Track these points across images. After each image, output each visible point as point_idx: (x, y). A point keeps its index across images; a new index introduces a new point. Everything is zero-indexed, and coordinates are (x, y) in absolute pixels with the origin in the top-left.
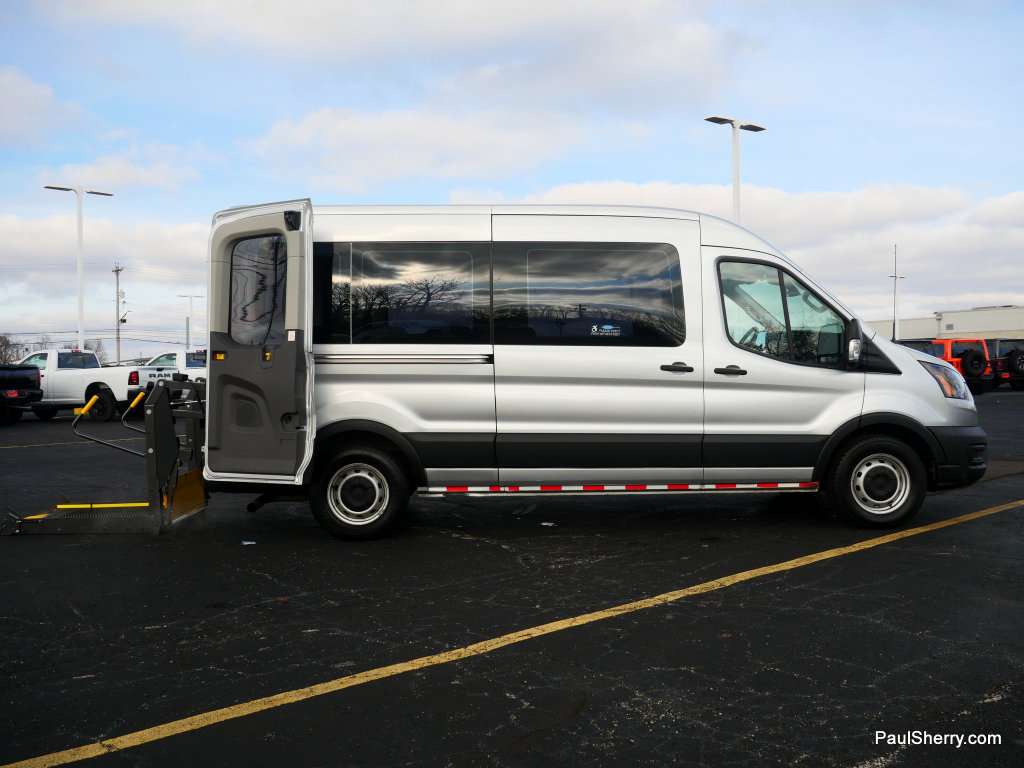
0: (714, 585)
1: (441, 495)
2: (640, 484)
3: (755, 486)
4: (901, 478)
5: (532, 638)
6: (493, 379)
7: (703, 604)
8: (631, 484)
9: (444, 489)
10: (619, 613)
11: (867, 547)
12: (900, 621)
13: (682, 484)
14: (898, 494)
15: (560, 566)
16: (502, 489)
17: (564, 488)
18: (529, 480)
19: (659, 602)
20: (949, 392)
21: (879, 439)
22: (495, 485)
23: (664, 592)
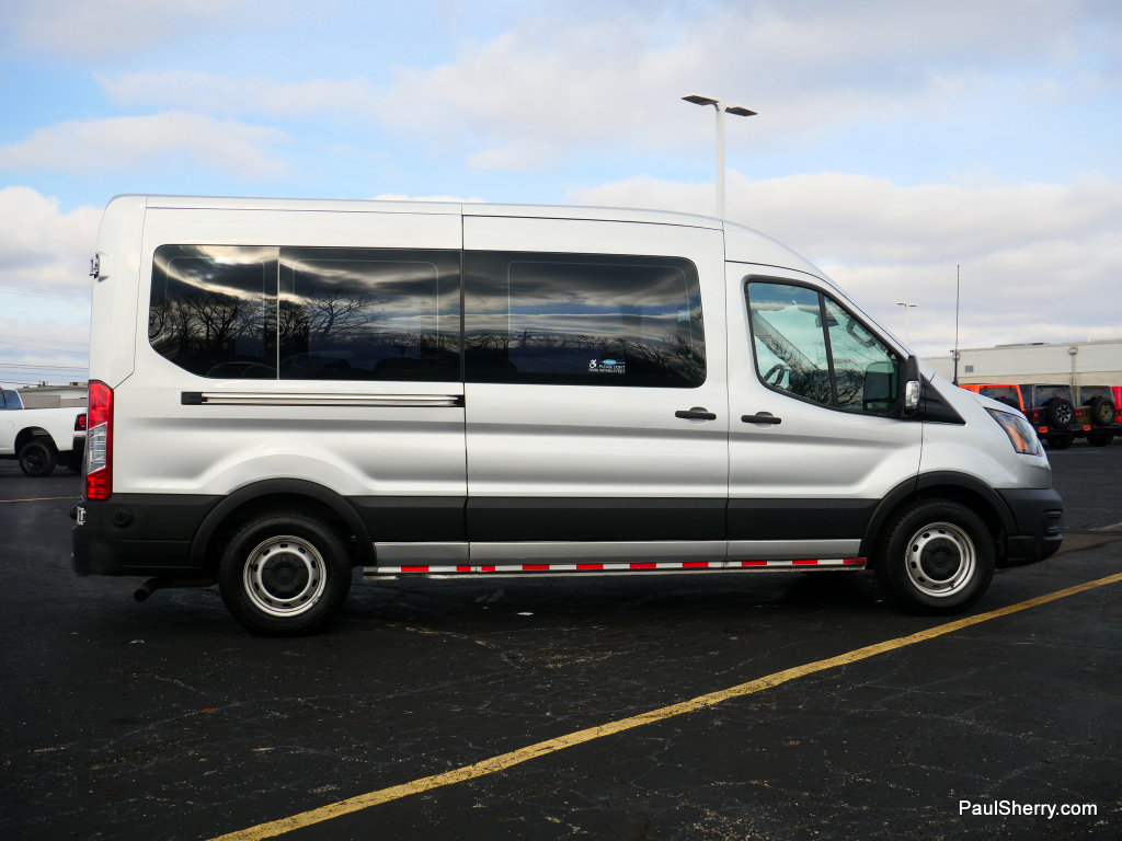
0: (760, 684)
1: (393, 578)
2: (648, 562)
3: (790, 563)
4: (964, 551)
5: (555, 751)
6: (463, 427)
7: (754, 707)
8: (638, 562)
9: (399, 570)
10: (654, 720)
11: (930, 636)
12: (996, 722)
13: (700, 561)
14: (961, 572)
15: (559, 666)
16: (473, 569)
17: (552, 568)
18: (508, 557)
19: (699, 706)
20: (1019, 447)
21: (938, 504)
22: (464, 565)
23: (701, 694)
